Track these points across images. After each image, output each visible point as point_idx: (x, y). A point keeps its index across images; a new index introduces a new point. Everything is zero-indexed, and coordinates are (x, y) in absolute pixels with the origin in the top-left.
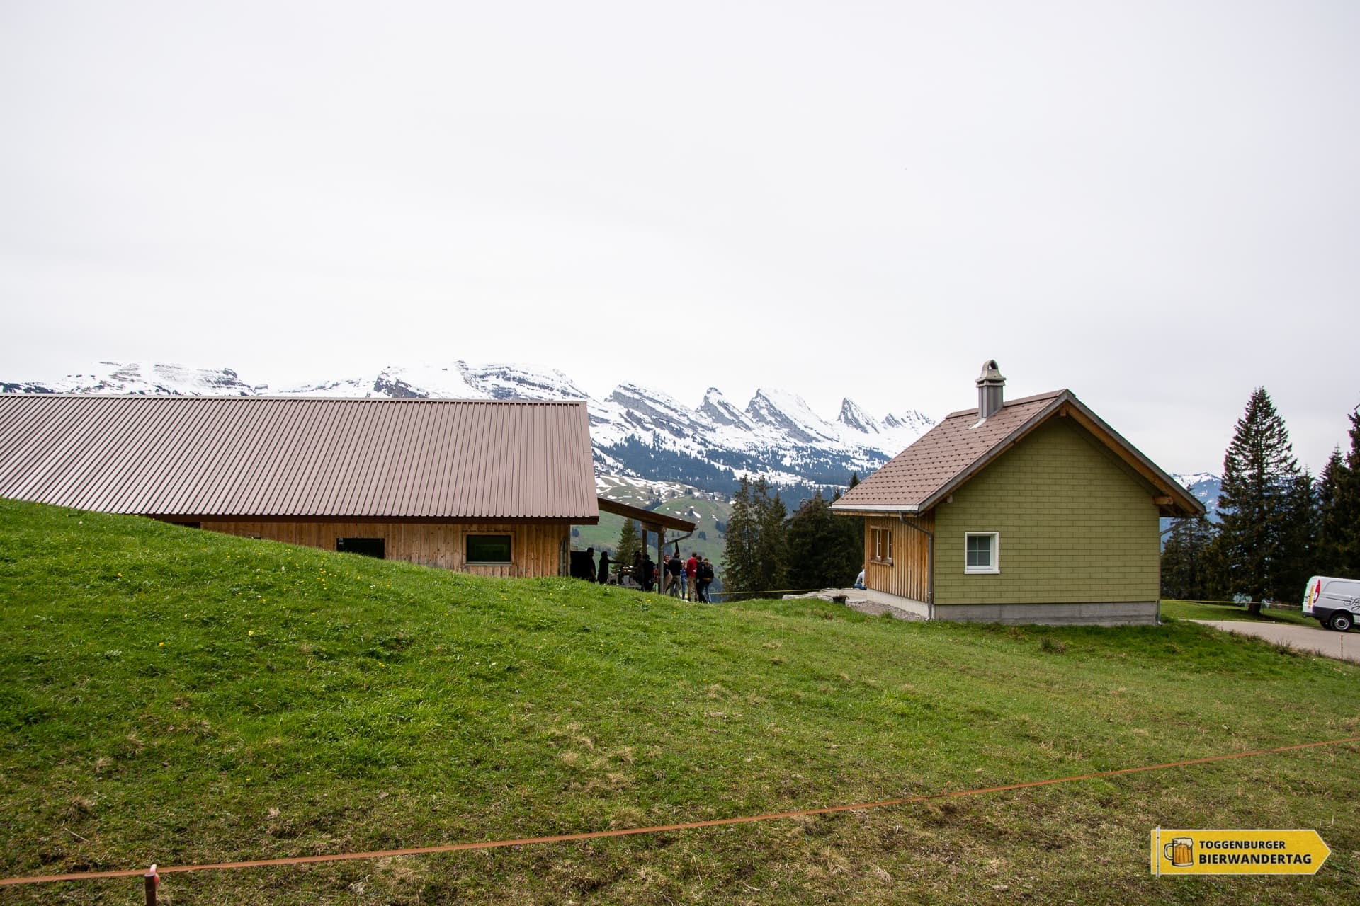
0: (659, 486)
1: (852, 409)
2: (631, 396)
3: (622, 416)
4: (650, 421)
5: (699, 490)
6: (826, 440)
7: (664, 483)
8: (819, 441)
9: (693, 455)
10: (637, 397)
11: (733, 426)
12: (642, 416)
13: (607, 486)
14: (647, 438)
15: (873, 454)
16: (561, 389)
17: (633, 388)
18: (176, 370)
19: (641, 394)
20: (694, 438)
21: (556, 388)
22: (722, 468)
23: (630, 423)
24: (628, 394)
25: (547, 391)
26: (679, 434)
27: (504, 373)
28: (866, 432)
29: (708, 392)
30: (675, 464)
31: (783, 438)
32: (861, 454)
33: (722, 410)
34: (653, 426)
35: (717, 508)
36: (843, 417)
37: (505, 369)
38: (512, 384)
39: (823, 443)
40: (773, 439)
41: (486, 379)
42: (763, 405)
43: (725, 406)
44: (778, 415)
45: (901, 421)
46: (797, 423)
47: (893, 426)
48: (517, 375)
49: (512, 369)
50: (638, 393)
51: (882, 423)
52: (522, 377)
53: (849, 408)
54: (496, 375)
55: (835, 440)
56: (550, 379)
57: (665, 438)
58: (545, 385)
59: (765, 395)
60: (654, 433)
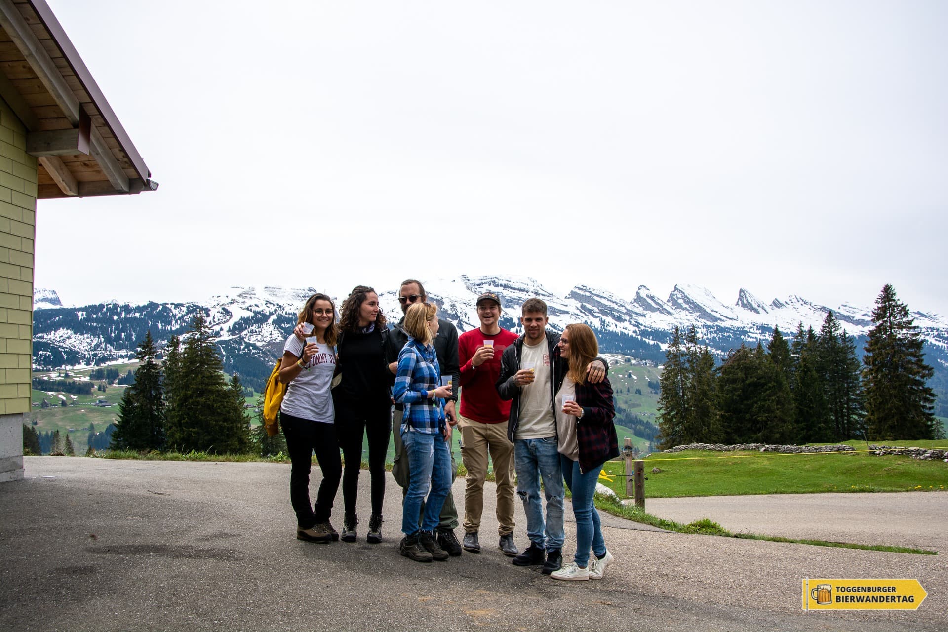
0: (607, 357)
1: (747, 296)
2: (584, 294)
3: (578, 309)
4: (597, 310)
5: (635, 359)
6: (728, 320)
7: (609, 355)
8: (723, 321)
9: (630, 334)
10: (588, 294)
11: (658, 312)
12: (592, 308)
14: (596, 323)
15: (764, 329)
16: (534, 291)
17: (585, 288)
18: (277, 290)
19: (590, 292)
20: (630, 322)
21: (531, 291)
22: (652, 342)
23: (584, 313)
24: (582, 293)
25: (524, 293)
26: (619, 319)
27: (494, 282)
28: (758, 313)
29: (639, 289)
30: (617, 340)
31: (696, 320)
32: (755, 329)
33: (649, 301)
34: (600, 315)
35: (649, 372)
36: (740, 302)
37: (494, 279)
38: (500, 289)
39: (725, 323)
40: (689, 320)
41: (482, 286)
42: (679, 296)
43: (652, 298)
44: (691, 303)
45: (785, 304)
46: (705, 308)
47: (779, 307)
48: (503, 283)
49: (499, 279)
50: (588, 292)
51: (770, 306)
52: (506, 284)
53: (744, 296)
54: (488, 283)
55: (735, 320)
56: (525, 284)
57: (609, 323)
58: (523, 289)
59: (681, 289)
60: (601, 319)
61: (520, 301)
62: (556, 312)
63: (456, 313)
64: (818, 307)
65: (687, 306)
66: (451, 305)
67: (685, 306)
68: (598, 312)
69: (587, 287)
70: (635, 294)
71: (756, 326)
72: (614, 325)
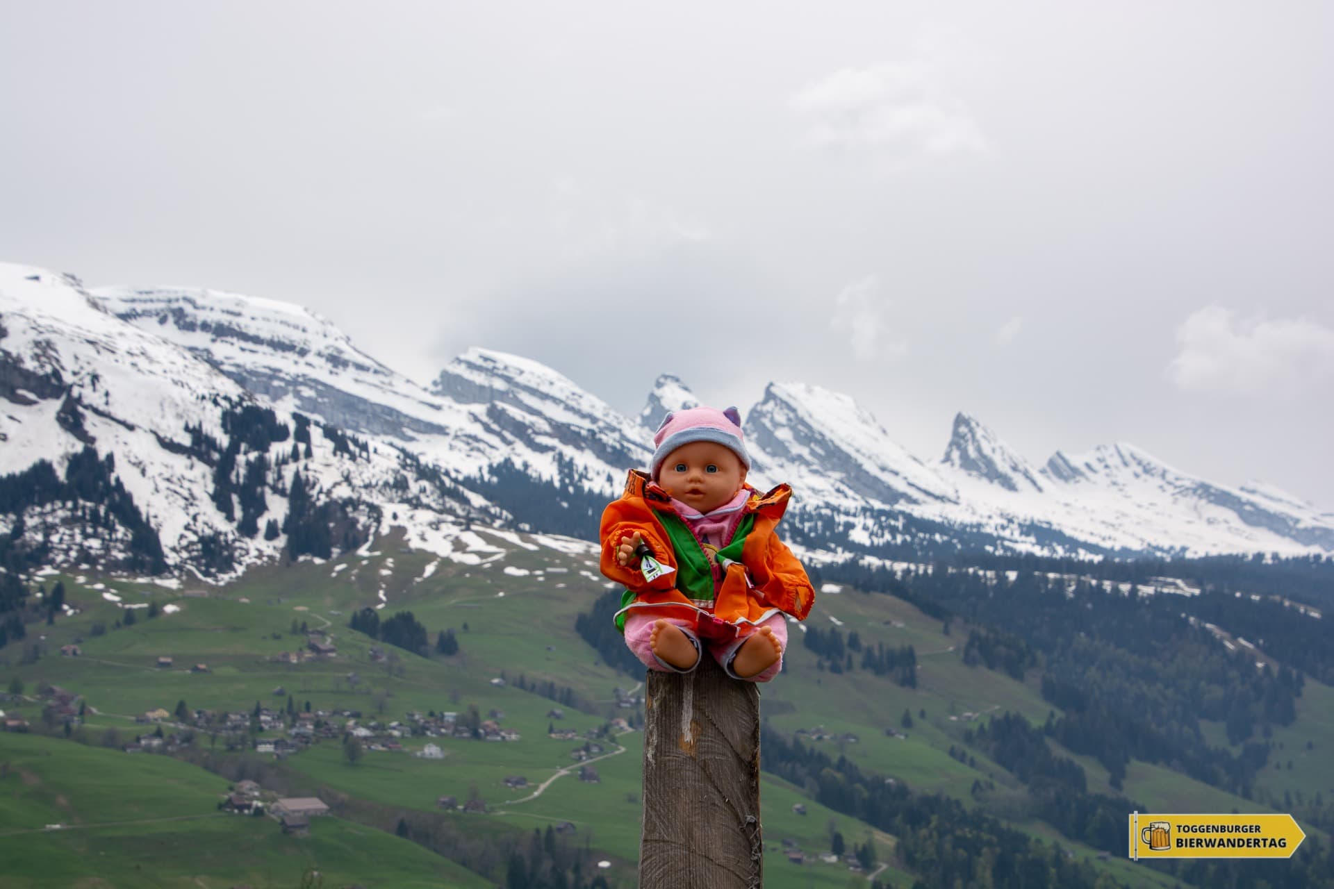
1: (978, 436)
2: (486, 383)
3: (476, 419)
4: (548, 428)
6: (930, 499)
8: (915, 502)
10: (499, 385)
12: (528, 419)
13: (492, 549)
14: (544, 468)
15: (1044, 533)
16: (326, 352)
17: (489, 365)
19: (508, 379)
21: (314, 349)
23: (499, 434)
24: (479, 379)
25: (292, 356)
27: (179, 315)
28: (1012, 488)
29: (659, 385)
31: (838, 490)
32: (1017, 532)
34: (555, 442)
36: (956, 455)
37: (182, 304)
39: (924, 505)
40: (815, 491)
42: (780, 417)
44: (817, 442)
45: (1084, 469)
46: (861, 460)
47: (1066, 480)
48: (214, 317)
49: (200, 302)
50: (502, 377)
51: (1043, 472)
52: (226, 324)
53: (969, 436)
54: (157, 314)
55: (950, 501)
56: (296, 327)
57: (586, 468)
58: (287, 342)
59: (785, 398)
60: (561, 455)
61: (276, 383)
62: (401, 425)
63: (56, 374)
64: (1187, 484)
65: (805, 452)
66: (37, 344)
67: (796, 449)
68: (546, 434)
69: (494, 361)
70: (646, 400)
71: (1020, 525)
72: (604, 477)
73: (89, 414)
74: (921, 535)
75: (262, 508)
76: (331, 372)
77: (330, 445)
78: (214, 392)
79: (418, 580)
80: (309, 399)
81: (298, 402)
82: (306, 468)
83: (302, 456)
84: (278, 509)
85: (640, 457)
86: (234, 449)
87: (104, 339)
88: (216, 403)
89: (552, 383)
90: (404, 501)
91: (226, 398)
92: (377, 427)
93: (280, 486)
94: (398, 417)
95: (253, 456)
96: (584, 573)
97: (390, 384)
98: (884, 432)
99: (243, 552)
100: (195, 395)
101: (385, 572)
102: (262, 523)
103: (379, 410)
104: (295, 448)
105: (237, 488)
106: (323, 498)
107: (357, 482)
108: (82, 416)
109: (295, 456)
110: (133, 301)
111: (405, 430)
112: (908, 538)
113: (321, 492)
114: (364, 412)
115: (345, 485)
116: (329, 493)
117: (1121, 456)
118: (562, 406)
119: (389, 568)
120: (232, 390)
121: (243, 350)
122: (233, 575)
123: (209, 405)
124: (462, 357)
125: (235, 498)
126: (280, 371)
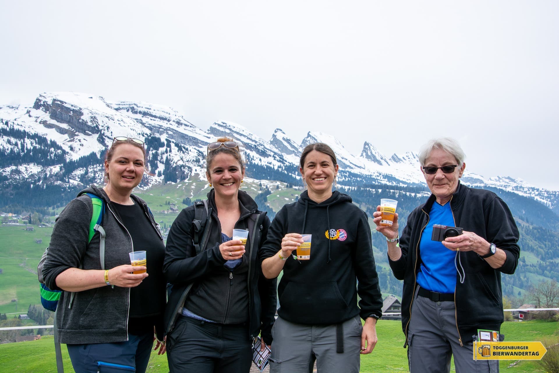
1: (371, 149)
2: (224, 131)
6: (356, 167)
8: (352, 168)
10: (228, 131)
11: (293, 155)
15: (390, 178)
16: (176, 121)
17: (225, 125)
19: (230, 129)
21: (172, 120)
24: (222, 129)
25: (166, 122)
26: (263, 154)
27: (133, 109)
28: (381, 164)
29: (276, 132)
32: (382, 178)
33: (285, 144)
34: (244, 149)
36: (364, 154)
37: (133, 106)
39: (354, 169)
43: (288, 141)
45: (402, 159)
47: (397, 162)
48: (143, 110)
49: (139, 105)
50: (228, 128)
51: (390, 160)
52: (146, 112)
53: (368, 148)
54: (126, 109)
55: (362, 168)
56: (167, 113)
57: (253, 157)
58: (164, 117)
59: (314, 136)
60: (246, 153)
61: (161, 130)
62: (198, 143)
63: (97, 126)
66: (92, 117)
69: (226, 124)
70: (272, 136)
71: (383, 175)
72: (259, 159)
73: (106, 138)
74: (354, 178)
75: (157, 167)
76: (177, 127)
77: (177, 149)
78: (143, 132)
79: (202, 189)
80: (171, 134)
81: (168, 136)
82: (170, 155)
83: (168, 152)
84: (161, 167)
85: (270, 154)
86: (148, 149)
87: (111, 116)
88: (143, 135)
89: (243, 131)
90: (198, 166)
91: (146, 134)
92: (191, 143)
93: (162, 161)
94: (197, 140)
95: (154, 152)
96: (252, 188)
97: (195, 130)
98: (343, 147)
99: (151, 180)
100: (137, 133)
101: (193, 187)
102: (157, 172)
103: (191, 138)
104: (167, 149)
105: (149, 161)
106: (175, 165)
107: (185, 160)
108: (105, 139)
109: (166, 152)
110: (119, 105)
111: (199, 144)
112: (350, 179)
113: (174, 163)
114: (187, 139)
115: (181, 160)
116: (176, 163)
117: (413, 155)
118: (246, 137)
119: (194, 186)
120: (148, 132)
121: (151, 120)
122: (148, 187)
123: (141, 136)
124: (216, 123)
125: (149, 164)
126: (162, 126)
